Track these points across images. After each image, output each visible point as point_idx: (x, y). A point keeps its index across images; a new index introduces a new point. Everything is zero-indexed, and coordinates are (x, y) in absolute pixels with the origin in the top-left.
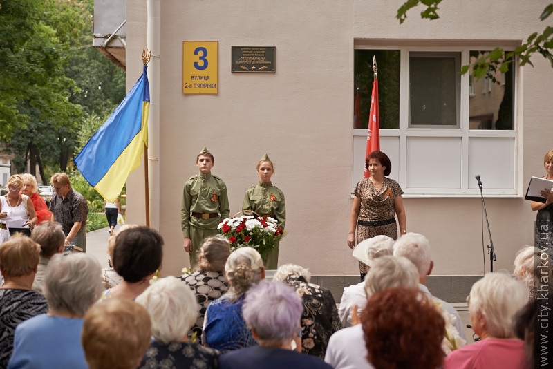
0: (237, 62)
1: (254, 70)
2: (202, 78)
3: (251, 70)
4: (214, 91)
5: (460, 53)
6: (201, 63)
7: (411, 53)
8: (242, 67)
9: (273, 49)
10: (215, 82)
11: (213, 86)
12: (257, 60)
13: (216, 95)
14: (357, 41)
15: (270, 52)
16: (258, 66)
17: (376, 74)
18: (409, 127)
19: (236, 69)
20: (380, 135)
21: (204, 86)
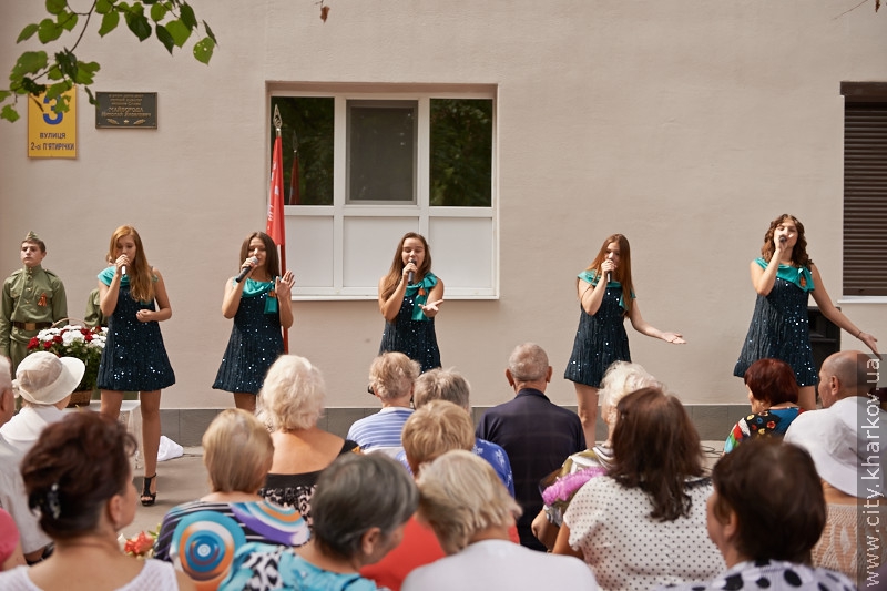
0: (104, 114)
1: (126, 125)
2: (55, 136)
3: (123, 124)
4: (71, 153)
5: (417, 102)
6: (53, 116)
7: (348, 102)
8: (110, 120)
9: (153, 96)
10: (73, 141)
11: (70, 147)
12: (131, 112)
13: (74, 159)
14: (270, 86)
15: (149, 101)
16: (132, 120)
17: (278, 129)
18: (346, 203)
19: (101, 123)
20: (285, 213)
21: (58, 146)
